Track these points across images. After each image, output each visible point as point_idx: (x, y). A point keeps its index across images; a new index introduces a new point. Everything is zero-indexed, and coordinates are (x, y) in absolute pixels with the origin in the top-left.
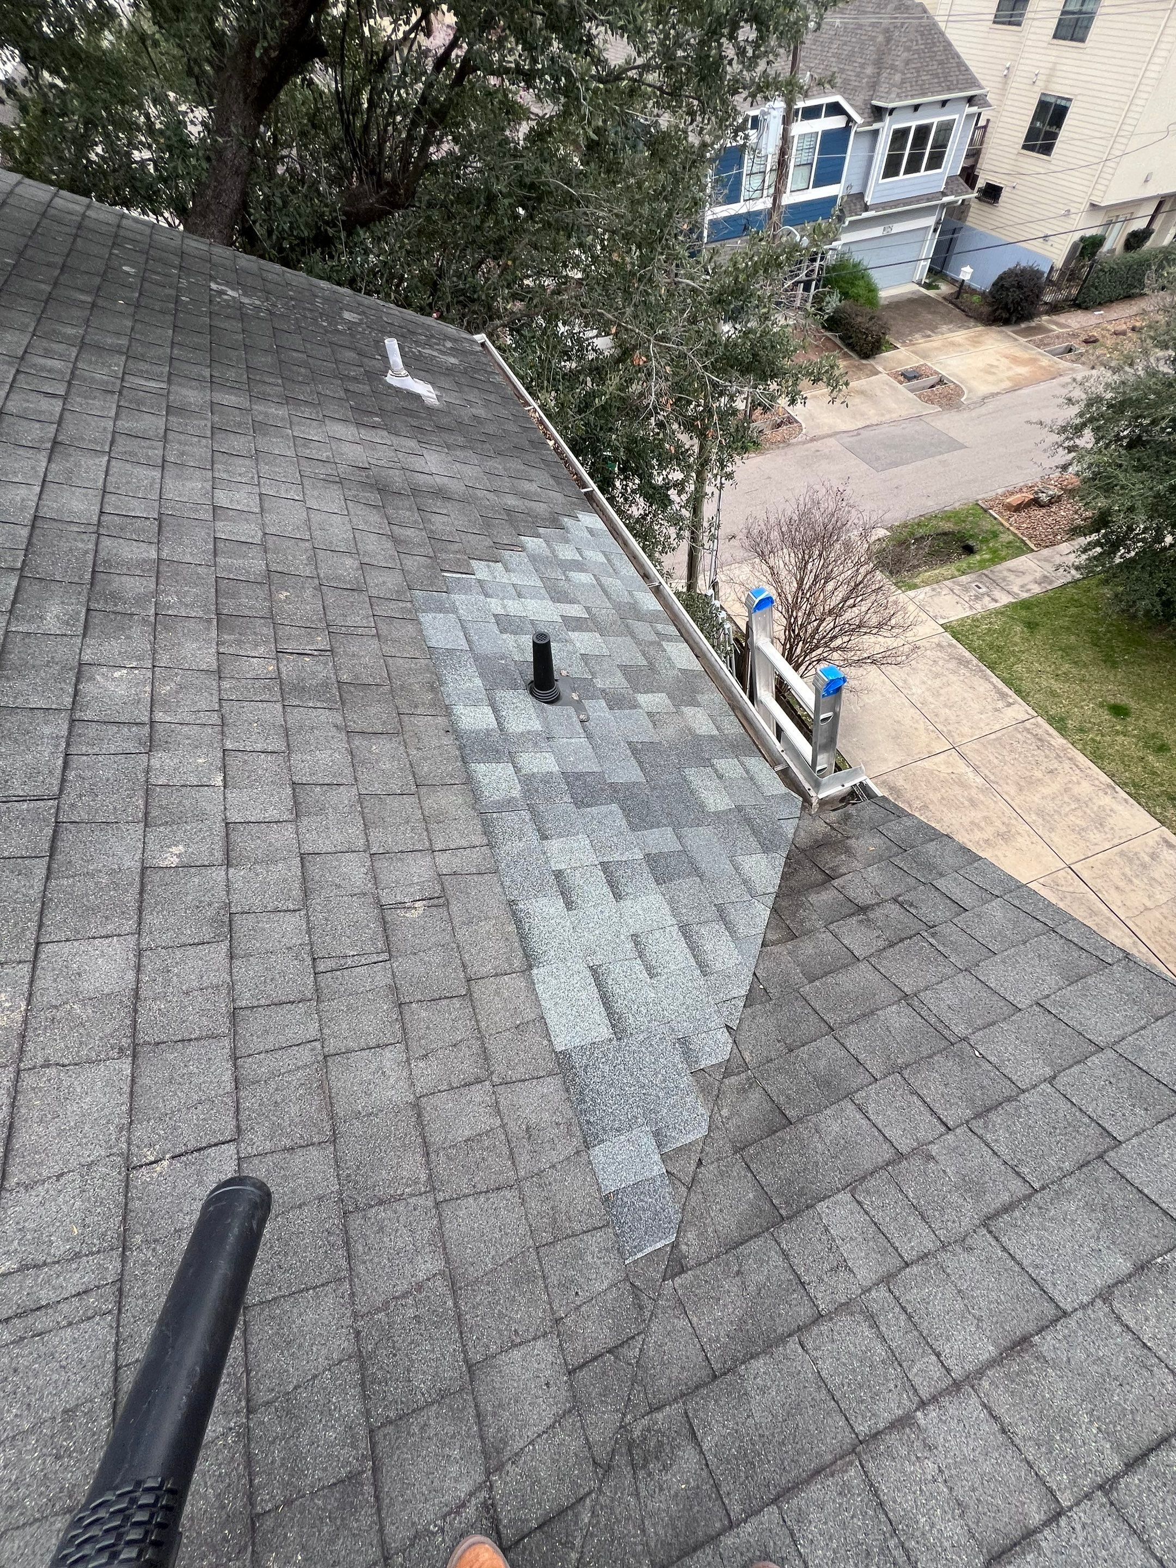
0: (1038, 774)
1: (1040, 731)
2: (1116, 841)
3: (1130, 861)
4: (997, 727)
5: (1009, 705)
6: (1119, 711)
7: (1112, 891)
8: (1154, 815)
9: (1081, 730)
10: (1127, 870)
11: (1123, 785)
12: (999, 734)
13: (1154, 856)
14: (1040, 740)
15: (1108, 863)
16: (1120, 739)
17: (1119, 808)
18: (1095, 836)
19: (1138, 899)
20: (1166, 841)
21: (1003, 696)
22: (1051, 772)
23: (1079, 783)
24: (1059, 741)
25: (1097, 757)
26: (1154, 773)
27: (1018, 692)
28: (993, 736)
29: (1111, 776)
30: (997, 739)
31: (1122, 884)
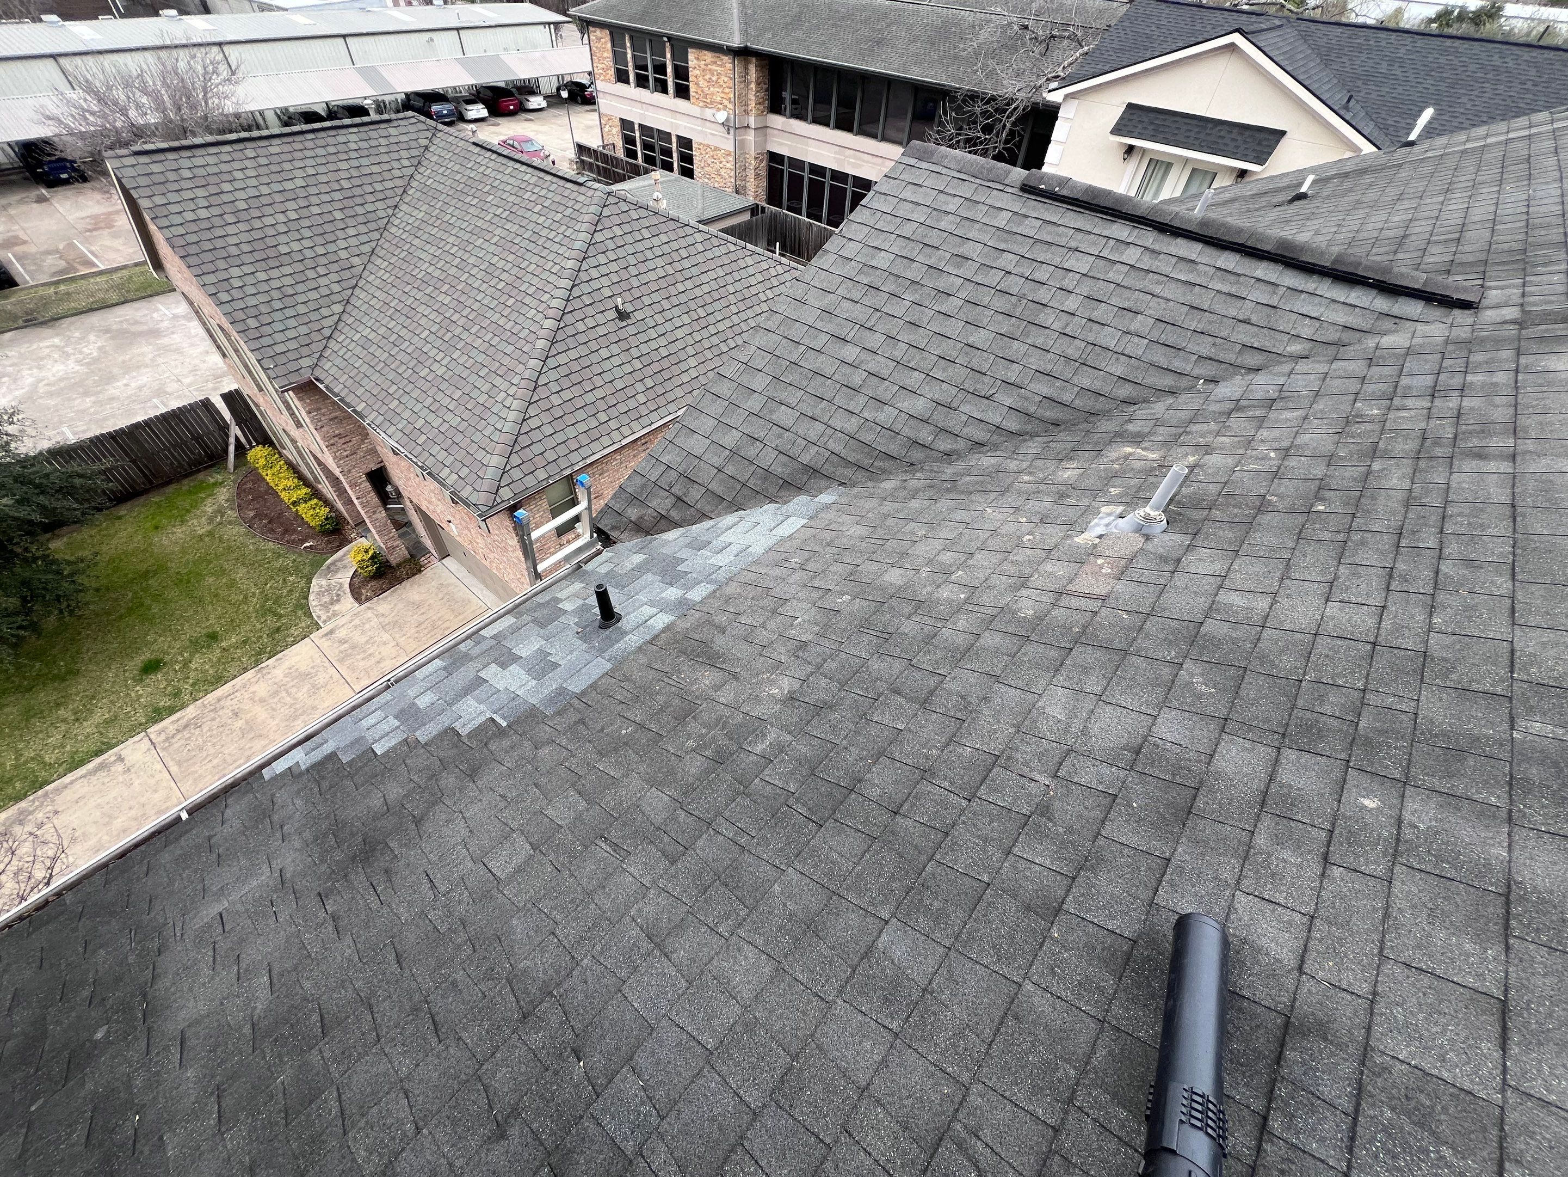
0: (239, 723)
1: (172, 729)
2: (327, 664)
3: (347, 656)
4: (160, 766)
5: (120, 759)
6: (151, 667)
7: (382, 665)
8: (295, 642)
9: (177, 694)
10: (362, 656)
11: (257, 663)
12: (171, 764)
13: (342, 642)
14: (185, 727)
15: (352, 669)
16: (193, 666)
17: (287, 664)
18: (321, 678)
19: (388, 650)
20: (327, 635)
21: (101, 767)
22: (236, 715)
23: (254, 693)
24: (191, 711)
25: (219, 680)
26: (245, 642)
27: (98, 753)
28: (174, 769)
29: (246, 670)
30: (179, 764)
31: (373, 660)
